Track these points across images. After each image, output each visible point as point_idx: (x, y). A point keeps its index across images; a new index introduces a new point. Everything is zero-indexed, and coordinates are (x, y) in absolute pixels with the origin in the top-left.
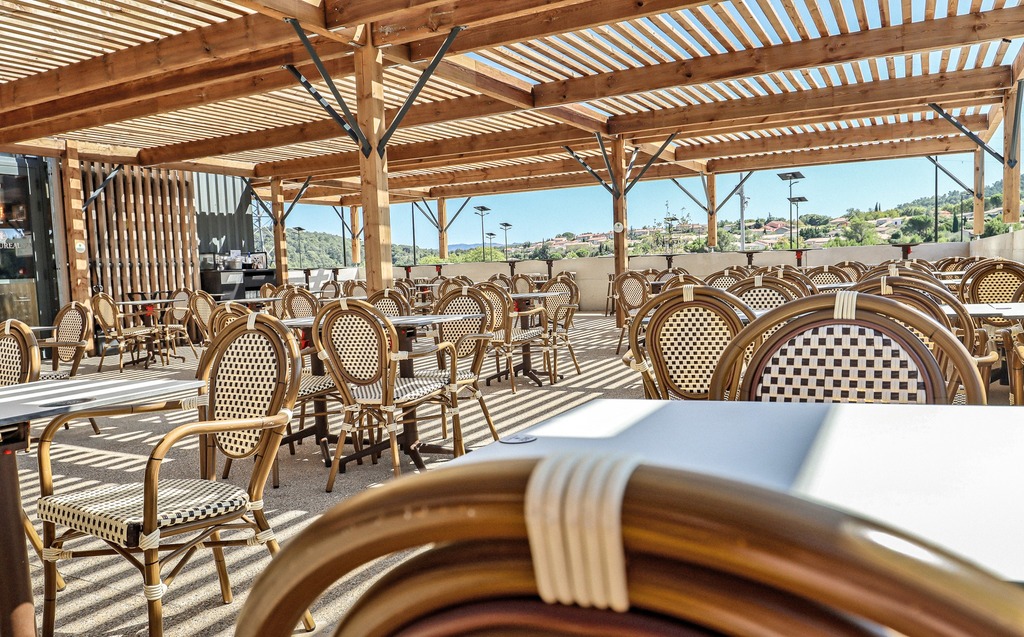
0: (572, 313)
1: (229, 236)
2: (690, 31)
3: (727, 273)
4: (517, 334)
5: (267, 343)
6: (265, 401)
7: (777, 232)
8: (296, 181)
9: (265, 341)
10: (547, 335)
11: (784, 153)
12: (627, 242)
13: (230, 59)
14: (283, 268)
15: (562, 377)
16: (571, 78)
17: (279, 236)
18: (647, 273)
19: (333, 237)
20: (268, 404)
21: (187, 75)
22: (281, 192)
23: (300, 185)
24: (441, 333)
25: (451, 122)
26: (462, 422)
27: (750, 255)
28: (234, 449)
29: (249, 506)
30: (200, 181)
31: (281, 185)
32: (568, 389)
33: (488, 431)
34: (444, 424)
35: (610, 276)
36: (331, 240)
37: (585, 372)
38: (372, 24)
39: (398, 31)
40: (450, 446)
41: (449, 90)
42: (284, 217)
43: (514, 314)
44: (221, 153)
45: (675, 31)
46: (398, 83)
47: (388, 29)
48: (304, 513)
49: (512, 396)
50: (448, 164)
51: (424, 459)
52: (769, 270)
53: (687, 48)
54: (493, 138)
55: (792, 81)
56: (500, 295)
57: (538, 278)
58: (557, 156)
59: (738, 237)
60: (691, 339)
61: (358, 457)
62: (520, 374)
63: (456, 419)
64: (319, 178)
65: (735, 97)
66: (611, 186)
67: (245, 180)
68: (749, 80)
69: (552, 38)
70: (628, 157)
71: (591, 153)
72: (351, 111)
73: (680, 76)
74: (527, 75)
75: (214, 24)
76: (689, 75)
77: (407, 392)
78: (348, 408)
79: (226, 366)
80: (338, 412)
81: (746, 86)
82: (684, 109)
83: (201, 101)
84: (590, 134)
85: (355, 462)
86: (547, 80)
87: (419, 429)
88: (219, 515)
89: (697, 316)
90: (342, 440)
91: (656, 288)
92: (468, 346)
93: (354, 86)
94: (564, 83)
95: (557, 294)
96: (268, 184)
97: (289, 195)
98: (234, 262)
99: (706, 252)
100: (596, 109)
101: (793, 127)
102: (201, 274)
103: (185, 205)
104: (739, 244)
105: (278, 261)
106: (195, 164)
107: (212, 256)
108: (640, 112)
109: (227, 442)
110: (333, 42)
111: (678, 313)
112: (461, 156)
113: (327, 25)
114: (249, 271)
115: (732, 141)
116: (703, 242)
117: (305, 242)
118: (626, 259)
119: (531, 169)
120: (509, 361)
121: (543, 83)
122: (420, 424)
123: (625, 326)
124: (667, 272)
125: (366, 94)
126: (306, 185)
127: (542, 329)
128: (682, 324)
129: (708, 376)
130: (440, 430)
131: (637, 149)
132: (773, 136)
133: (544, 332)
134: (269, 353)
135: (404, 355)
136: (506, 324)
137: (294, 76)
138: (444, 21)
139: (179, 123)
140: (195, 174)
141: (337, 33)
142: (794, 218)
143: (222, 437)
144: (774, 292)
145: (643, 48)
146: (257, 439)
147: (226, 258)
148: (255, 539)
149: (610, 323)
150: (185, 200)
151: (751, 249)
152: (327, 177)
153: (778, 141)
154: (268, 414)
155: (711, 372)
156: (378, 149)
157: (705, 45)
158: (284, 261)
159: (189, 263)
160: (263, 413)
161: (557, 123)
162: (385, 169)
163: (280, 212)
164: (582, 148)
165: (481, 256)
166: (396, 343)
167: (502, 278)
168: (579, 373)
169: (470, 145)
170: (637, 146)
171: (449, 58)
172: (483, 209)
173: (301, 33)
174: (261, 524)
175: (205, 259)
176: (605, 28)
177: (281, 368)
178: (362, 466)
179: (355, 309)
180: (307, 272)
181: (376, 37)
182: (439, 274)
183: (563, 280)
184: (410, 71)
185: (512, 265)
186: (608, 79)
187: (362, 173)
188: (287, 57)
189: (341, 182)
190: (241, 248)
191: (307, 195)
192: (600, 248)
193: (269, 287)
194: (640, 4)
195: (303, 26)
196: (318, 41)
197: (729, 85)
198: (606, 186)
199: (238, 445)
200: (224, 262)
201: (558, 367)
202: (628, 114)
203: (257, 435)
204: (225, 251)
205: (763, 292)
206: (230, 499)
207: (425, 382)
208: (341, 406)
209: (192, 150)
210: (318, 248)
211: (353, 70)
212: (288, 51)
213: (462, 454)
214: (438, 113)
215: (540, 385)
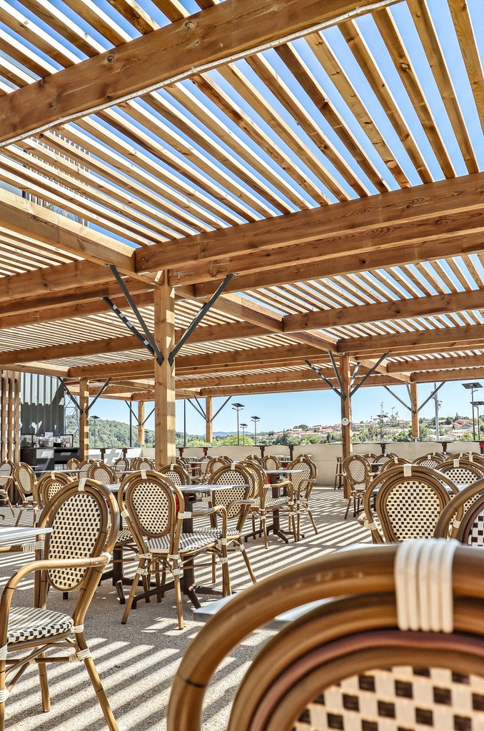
0: (311, 487)
1: (44, 421)
2: (399, 281)
3: (429, 457)
4: (270, 502)
5: (94, 502)
6: (90, 546)
7: (463, 428)
8: (99, 381)
9: (92, 500)
10: (292, 503)
11: (468, 369)
12: (351, 433)
13: (61, 291)
14: (85, 447)
15: (303, 536)
16: (311, 311)
17: (83, 422)
18: (367, 456)
19: (121, 424)
20: (92, 548)
21: (26, 302)
22: (88, 389)
23: (102, 384)
24: (214, 498)
25: (221, 341)
26: (230, 569)
27: (445, 444)
28: (63, 584)
29: (73, 629)
30: (26, 379)
31: (88, 383)
32: (308, 546)
33: (248, 577)
34: (213, 571)
35: (338, 458)
36: (119, 426)
37: (321, 532)
38: (168, 271)
39: (187, 276)
40: (220, 588)
41: (221, 318)
42: (88, 408)
43: (268, 486)
44: (45, 359)
45: (388, 281)
46: (183, 312)
47: (180, 274)
48: (104, 640)
49: (264, 550)
50: (217, 371)
51: (199, 598)
52: (461, 456)
53: (396, 293)
54: (251, 353)
55: (473, 317)
56: (257, 471)
57: (282, 459)
58: (298, 368)
59: (433, 431)
60: (410, 505)
61: (146, 596)
62: (271, 533)
63: (225, 566)
64: (117, 379)
65: (431, 328)
66: (339, 390)
67: (60, 379)
68: (442, 316)
69: (300, 284)
70: (352, 369)
71: (324, 366)
72: (151, 332)
73: (391, 312)
74: (279, 309)
75: (51, 266)
76: (398, 312)
77: (189, 545)
78: (142, 556)
79: (59, 518)
80: (132, 560)
81: (439, 320)
82: (394, 335)
83: (35, 321)
84: (324, 352)
85: (144, 600)
86: (293, 313)
87: (196, 574)
88: (52, 635)
89: (415, 488)
90: (136, 583)
91: (375, 468)
92: (235, 509)
93: (153, 313)
94: (306, 315)
95: (299, 471)
96: (78, 383)
97: (92, 392)
98: (47, 441)
99: (409, 441)
100: (329, 335)
101: (474, 350)
102: (21, 450)
103: (13, 396)
104: (434, 436)
105: (82, 442)
106: (24, 366)
107: (30, 436)
108: (361, 337)
109: (57, 579)
110: (138, 282)
111: (400, 485)
112: (227, 365)
113: (136, 270)
114: (58, 448)
115: (429, 359)
116: (407, 434)
117: (98, 427)
118: (351, 445)
119: (279, 376)
120: (262, 522)
121: (290, 314)
122: (197, 570)
123: (351, 497)
124: (382, 456)
125: (161, 319)
126: (106, 385)
127: (288, 498)
128: (403, 493)
129: (431, 530)
130: (210, 576)
131: (359, 363)
132: (460, 356)
133: (291, 500)
134: (95, 509)
135: (187, 515)
136: (262, 494)
137: (109, 304)
138: (222, 270)
139: (15, 336)
140: (22, 373)
141: (143, 275)
142: (476, 417)
143: (54, 575)
144: (468, 471)
145: (365, 292)
146: (81, 576)
147: (41, 438)
148: (76, 656)
149: (339, 495)
150: (13, 393)
151: (443, 440)
152: (123, 379)
153: (463, 360)
154: (91, 556)
155: (434, 527)
156: (169, 360)
157: (409, 291)
158: (86, 441)
159: (12, 441)
160: (88, 555)
161: (299, 343)
162: (174, 374)
163: (85, 404)
164: (318, 362)
165: (237, 441)
166: (182, 505)
167: (256, 458)
168: (317, 534)
169: (234, 358)
170: (358, 361)
171: (224, 296)
172: (239, 405)
173: (117, 275)
174: (80, 645)
175: (25, 439)
176: (338, 278)
177: (103, 521)
178: (149, 604)
179: (152, 478)
180: (103, 451)
181: (171, 280)
182: (206, 454)
183: (304, 461)
184: (194, 304)
185: (262, 448)
186: (339, 313)
187: (156, 376)
188: (104, 291)
189: (133, 383)
190: (53, 431)
191: (107, 392)
192: (328, 437)
193: (75, 461)
194: (364, 262)
195: (119, 270)
196: (127, 281)
197: (427, 320)
198: (336, 390)
199: (66, 581)
200: (39, 441)
201: (300, 528)
202: (352, 338)
203: (82, 572)
204: (41, 433)
205: (460, 471)
206: (60, 622)
207: (203, 537)
208: (135, 554)
209: (23, 356)
210: (109, 433)
211: (153, 302)
212: (105, 287)
213: (229, 594)
214: (211, 334)
215: (287, 542)
